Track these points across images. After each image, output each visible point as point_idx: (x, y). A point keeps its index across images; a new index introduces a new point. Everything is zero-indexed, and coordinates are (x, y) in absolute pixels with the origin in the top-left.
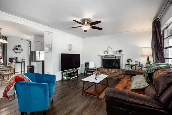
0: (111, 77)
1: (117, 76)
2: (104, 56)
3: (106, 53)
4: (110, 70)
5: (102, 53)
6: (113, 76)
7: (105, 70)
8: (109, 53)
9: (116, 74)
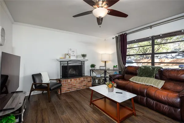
0: (79, 88)
1: (85, 84)
2: (68, 62)
3: (67, 57)
4: (78, 79)
5: (61, 57)
6: (81, 86)
7: (71, 81)
8: (71, 56)
9: (84, 82)
